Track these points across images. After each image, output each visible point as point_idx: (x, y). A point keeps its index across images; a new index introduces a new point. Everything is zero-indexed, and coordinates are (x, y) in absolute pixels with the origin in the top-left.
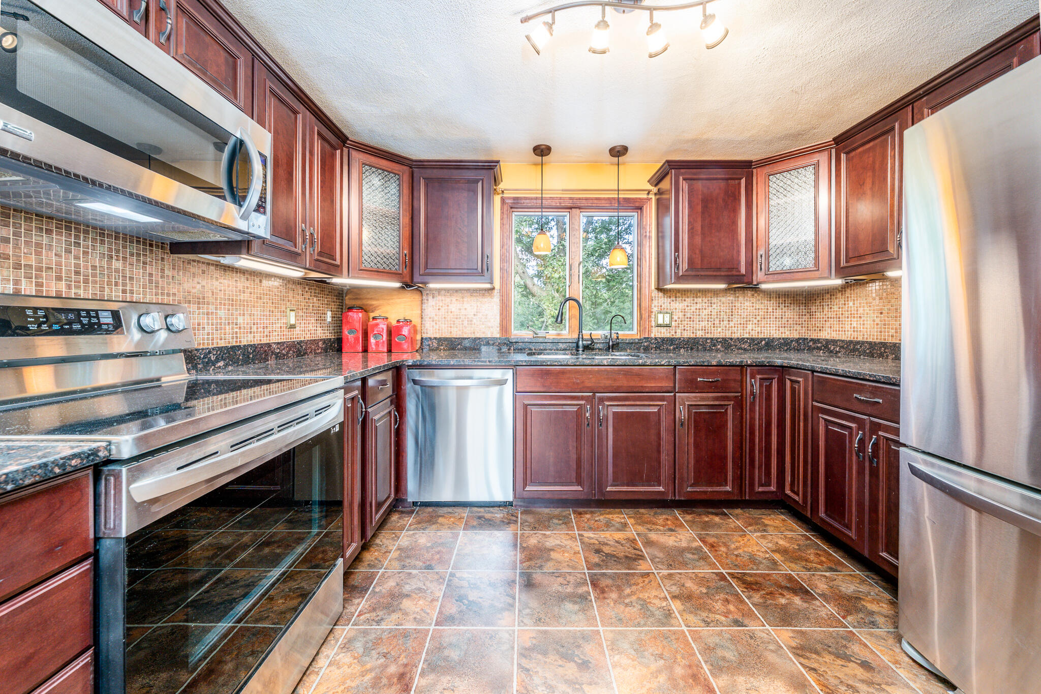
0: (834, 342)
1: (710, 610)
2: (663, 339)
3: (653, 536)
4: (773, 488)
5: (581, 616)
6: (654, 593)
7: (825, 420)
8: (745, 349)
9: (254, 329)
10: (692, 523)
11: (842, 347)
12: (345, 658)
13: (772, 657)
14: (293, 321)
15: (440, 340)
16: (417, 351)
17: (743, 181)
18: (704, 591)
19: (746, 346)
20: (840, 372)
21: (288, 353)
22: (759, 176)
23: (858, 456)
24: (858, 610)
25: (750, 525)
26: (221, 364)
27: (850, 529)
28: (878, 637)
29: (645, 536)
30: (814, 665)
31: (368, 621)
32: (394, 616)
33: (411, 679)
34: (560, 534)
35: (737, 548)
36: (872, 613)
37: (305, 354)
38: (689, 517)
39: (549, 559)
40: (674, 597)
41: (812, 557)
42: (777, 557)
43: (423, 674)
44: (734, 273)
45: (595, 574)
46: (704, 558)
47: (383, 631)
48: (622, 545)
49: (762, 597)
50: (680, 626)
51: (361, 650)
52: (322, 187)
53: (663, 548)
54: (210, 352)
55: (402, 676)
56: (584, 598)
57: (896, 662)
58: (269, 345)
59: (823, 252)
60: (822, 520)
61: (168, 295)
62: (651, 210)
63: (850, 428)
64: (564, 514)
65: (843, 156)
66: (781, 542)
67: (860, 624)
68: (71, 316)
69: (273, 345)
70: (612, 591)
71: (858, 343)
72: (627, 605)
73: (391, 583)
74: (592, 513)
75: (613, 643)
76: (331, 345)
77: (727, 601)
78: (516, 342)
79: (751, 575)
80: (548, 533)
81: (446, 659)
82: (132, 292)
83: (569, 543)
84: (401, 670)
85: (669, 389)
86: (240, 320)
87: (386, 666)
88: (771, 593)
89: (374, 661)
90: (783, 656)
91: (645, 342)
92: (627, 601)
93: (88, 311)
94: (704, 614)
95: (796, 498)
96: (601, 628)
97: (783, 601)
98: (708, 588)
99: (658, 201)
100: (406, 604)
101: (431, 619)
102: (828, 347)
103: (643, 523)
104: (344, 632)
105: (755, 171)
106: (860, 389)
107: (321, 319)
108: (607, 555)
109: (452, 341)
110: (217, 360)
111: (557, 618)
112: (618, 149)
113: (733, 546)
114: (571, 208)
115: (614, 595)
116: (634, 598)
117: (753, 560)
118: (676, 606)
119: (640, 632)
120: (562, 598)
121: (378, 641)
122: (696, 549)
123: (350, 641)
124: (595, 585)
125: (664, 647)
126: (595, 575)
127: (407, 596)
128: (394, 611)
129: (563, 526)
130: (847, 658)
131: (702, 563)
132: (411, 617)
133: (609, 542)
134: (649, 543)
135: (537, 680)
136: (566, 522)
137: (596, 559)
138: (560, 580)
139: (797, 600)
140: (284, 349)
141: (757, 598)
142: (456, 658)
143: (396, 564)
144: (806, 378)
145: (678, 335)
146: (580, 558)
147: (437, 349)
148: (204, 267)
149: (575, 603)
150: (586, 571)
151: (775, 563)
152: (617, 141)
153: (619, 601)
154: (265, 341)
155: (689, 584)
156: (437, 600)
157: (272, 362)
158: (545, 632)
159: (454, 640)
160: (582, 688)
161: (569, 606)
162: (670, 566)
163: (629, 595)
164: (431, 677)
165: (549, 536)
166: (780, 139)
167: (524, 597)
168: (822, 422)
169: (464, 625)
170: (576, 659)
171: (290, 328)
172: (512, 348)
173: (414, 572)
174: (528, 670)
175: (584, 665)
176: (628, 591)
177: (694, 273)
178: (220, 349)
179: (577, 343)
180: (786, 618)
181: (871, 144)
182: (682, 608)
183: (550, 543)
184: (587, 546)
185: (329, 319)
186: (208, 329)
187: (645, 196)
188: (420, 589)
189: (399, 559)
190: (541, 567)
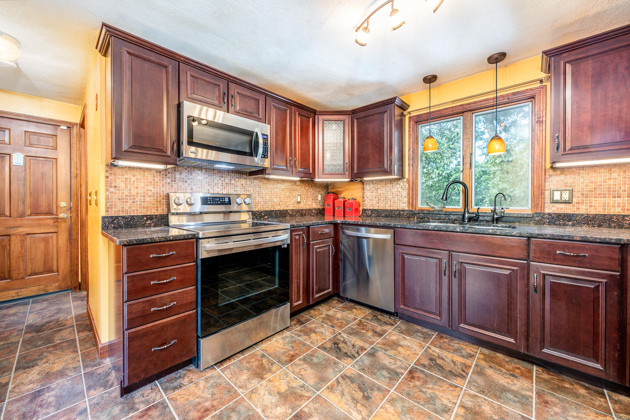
3: (490, 372)
5: (387, 380)
6: (449, 397)
9: (281, 203)
12: (281, 341)
14: (299, 200)
15: (372, 211)
16: (360, 216)
21: (296, 214)
26: (266, 217)
29: (483, 368)
31: (296, 334)
32: (306, 337)
33: (295, 359)
34: (415, 341)
37: (305, 215)
39: (395, 349)
40: (462, 407)
43: (300, 360)
46: (524, 404)
47: (298, 340)
48: (455, 365)
51: (287, 342)
52: (301, 138)
53: (490, 381)
54: (262, 212)
55: (293, 356)
56: (397, 374)
58: (287, 211)
61: (248, 191)
62: (545, 97)
64: (429, 333)
68: (218, 199)
69: (289, 210)
70: (419, 380)
72: (421, 391)
73: (314, 326)
74: (451, 340)
75: (392, 400)
76: (320, 212)
78: (418, 213)
80: (407, 338)
81: (311, 360)
82: (237, 191)
83: (416, 347)
84: (294, 354)
86: (275, 200)
87: (291, 351)
89: (288, 347)
91: (537, 217)
92: (423, 390)
93: (222, 197)
96: (392, 390)
100: (313, 335)
101: (317, 345)
103: (490, 362)
104: (287, 333)
107: (315, 199)
108: (436, 364)
109: (378, 212)
110: (264, 216)
111: (373, 374)
112: (496, 56)
114: (463, 112)
115: (418, 383)
118: (457, 410)
120: (384, 368)
121: (294, 342)
122: (524, 396)
123: (286, 337)
124: (410, 372)
126: (416, 369)
127: (316, 333)
128: (307, 335)
129: (422, 338)
131: (517, 405)
132: (311, 340)
133: (446, 359)
134: (480, 373)
135: (339, 388)
136: (426, 337)
137: (426, 362)
138: (392, 360)
140: (294, 212)
142: (315, 362)
143: (321, 320)
145: (582, 212)
146: (415, 357)
147: (371, 216)
148: (260, 180)
149: (389, 373)
150: (412, 364)
152: (495, 50)
153: (418, 387)
154: (286, 208)
155: (486, 408)
156: (325, 340)
157: (288, 218)
158: (362, 376)
159: (320, 356)
160: (357, 404)
161: (384, 373)
162: (481, 392)
164: (302, 362)
165: (406, 340)
167: (364, 357)
169: (328, 353)
170: (365, 393)
171: (298, 203)
172: (416, 217)
173: (325, 325)
174: (339, 383)
175: (367, 398)
176: (430, 386)
177: (574, 152)
178: (266, 211)
179: (464, 216)
182: (462, 414)
183: (404, 342)
184: (427, 354)
185: (320, 199)
186: (262, 203)
188: (322, 332)
189: (323, 318)
190: (386, 350)
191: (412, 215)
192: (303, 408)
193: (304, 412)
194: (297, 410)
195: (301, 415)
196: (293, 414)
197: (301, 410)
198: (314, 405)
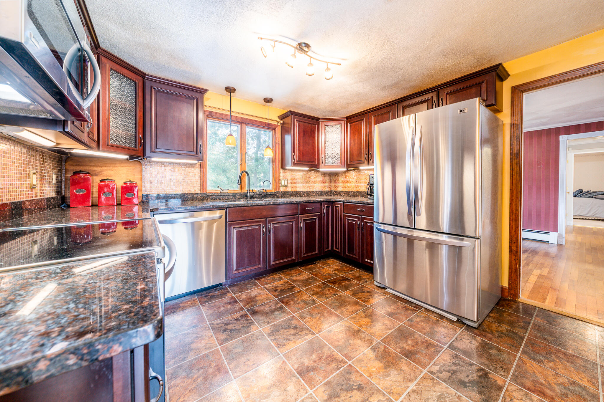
0: (342, 192)
1: (325, 294)
2: (284, 192)
3: (294, 278)
4: (330, 249)
5: (284, 314)
6: (305, 296)
7: (348, 219)
8: (314, 196)
9: (11, 189)
10: (305, 270)
11: (345, 194)
13: (348, 300)
14: (34, 183)
17: (317, 125)
18: (321, 289)
19: (314, 194)
20: (353, 202)
22: (322, 124)
23: (358, 230)
24: (362, 279)
25: (324, 265)
27: (356, 255)
28: (368, 284)
29: (291, 279)
30: (358, 297)
32: (192, 353)
33: (225, 367)
34: (255, 290)
35: (324, 273)
36: (365, 279)
38: (303, 268)
39: (257, 301)
40: (313, 295)
41: (345, 269)
42: (336, 272)
43: (230, 364)
44: (314, 164)
45: (280, 298)
46: (316, 279)
47: (191, 361)
48: (284, 285)
49: (338, 285)
50: (319, 302)
51: (185, 374)
53: (300, 281)
55: (218, 370)
56: (281, 308)
57: (374, 289)
59: (343, 158)
60: (347, 255)
62: (279, 130)
63: (356, 220)
64: (251, 282)
65: (349, 124)
66: (335, 267)
67: (363, 283)
69: (26, 202)
70: (290, 302)
71: (350, 192)
72: (298, 304)
73: (177, 342)
74: (264, 277)
75: (301, 317)
77: (329, 290)
78: (211, 196)
79: (332, 280)
80: (249, 291)
81: (236, 354)
83: (261, 291)
84: (216, 369)
85: (296, 213)
87: (206, 372)
88: (339, 283)
89: (197, 373)
90: (350, 298)
91: (277, 193)
92: (298, 302)
94: (324, 296)
95: (338, 250)
96: (294, 314)
97: (344, 284)
98: (321, 288)
99: (282, 127)
100: (194, 346)
101: (215, 345)
102: (340, 193)
103: (287, 275)
105: (320, 122)
106: (358, 207)
107: (49, 181)
108: (281, 290)
111: (275, 319)
112: (268, 99)
113: (322, 273)
114: (241, 123)
115: (292, 303)
116: (299, 301)
117: (331, 276)
118: (314, 297)
119: (308, 310)
120: (272, 312)
121: (192, 366)
122: (311, 278)
124: (282, 302)
125: (318, 311)
127: (192, 343)
128: (190, 352)
129: (254, 286)
130: (364, 292)
131: (316, 281)
132: (203, 349)
133: (278, 286)
134: (294, 281)
136: (255, 284)
137: (277, 293)
138: (267, 306)
139: (347, 282)
140: (32, 206)
141: (337, 286)
144: (341, 204)
145: (290, 190)
146: (270, 295)
149: (279, 311)
150: (276, 299)
151: (336, 274)
152: (268, 96)
153: (295, 303)
154: (17, 199)
155: (315, 289)
156: (212, 336)
157: (27, 217)
158: (274, 325)
159: (234, 346)
161: (277, 313)
162: (306, 286)
163: (297, 300)
164: (235, 362)
166: (328, 112)
167: (255, 317)
168: (347, 220)
170: (291, 327)
171: (33, 188)
173: (187, 332)
174: (276, 339)
175: (295, 328)
176: (296, 299)
177: (300, 163)
180: (346, 288)
181: (357, 123)
182: (317, 297)
183: (253, 294)
184: (270, 290)
185: (54, 181)
187: (277, 124)
188: (197, 337)
190: (255, 305)
191: (206, 197)
192: (293, 368)
193: (298, 368)
194: (294, 373)
195: (300, 370)
196: (298, 376)
197: (296, 370)
198: (293, 360)
